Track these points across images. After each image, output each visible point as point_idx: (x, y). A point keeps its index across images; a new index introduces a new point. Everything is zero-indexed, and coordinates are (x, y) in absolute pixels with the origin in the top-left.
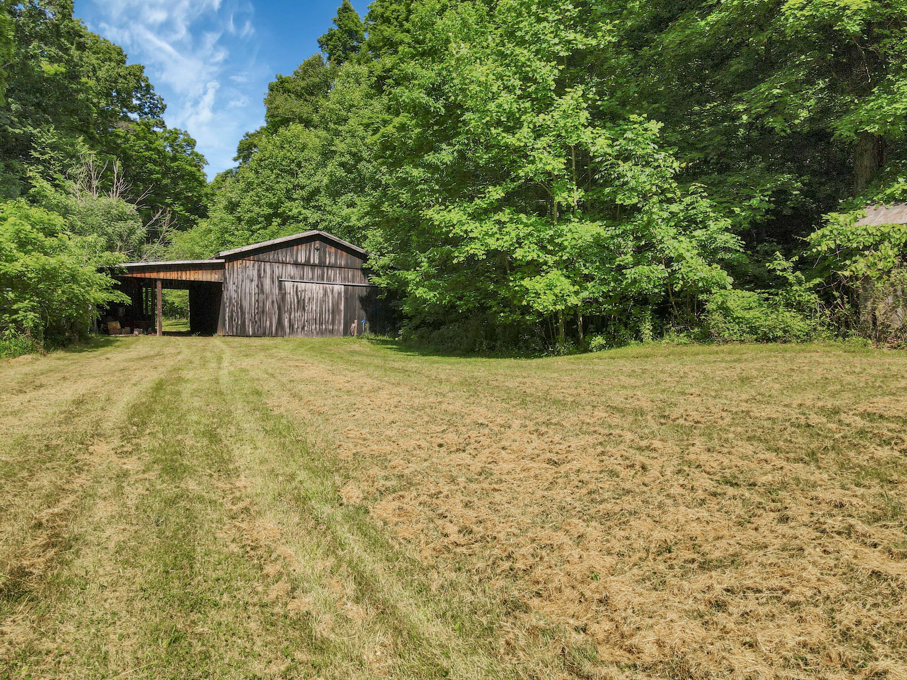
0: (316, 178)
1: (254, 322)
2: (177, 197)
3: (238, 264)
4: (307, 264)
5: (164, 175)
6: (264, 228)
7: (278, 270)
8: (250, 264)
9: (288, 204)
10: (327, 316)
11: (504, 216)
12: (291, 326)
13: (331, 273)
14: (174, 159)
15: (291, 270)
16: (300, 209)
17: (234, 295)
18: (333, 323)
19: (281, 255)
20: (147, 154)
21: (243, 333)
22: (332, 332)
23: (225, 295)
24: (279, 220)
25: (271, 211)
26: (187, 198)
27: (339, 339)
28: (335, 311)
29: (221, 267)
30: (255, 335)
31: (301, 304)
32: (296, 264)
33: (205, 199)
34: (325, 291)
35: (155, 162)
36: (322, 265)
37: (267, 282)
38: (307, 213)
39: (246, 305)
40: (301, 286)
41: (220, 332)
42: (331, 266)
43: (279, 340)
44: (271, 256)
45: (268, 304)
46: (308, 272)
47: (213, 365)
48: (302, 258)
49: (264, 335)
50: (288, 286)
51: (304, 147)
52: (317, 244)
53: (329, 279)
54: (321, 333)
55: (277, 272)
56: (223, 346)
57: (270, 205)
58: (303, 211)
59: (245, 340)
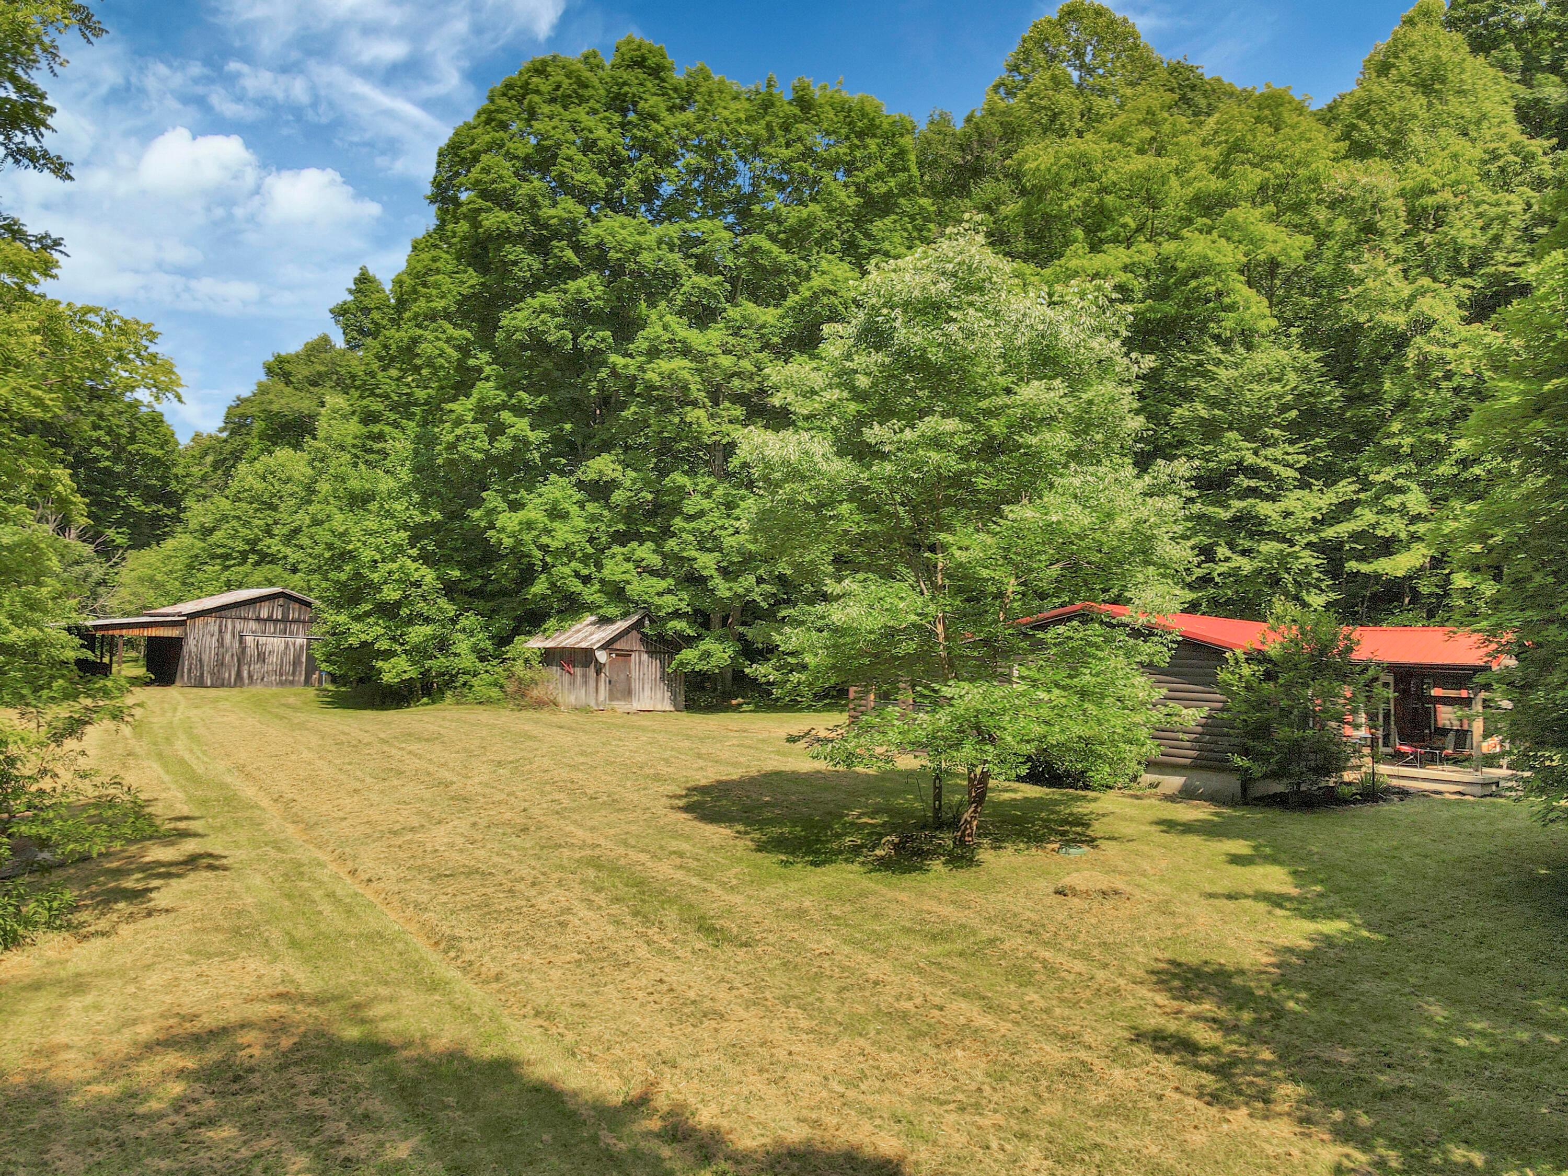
0: (299, 516)
1: (212, 674)
2: (132, 487)
3: (199, 621)
4: (270, 619)
5: (116, 459)
6: (240, 564)
7: (239, 625)
8: (211, 620)
9: (268, 541)
10: (288, 668)
11: (371, 620)
12: (250, 677)
13: (294, 627)
14: (132, 439)
15: (253, 625)
16: (280, 547)
17: (194, 649)
18: (294, 674)
19: (243, 612)
20: (95, 434)
21: (201, 684)
22: (292, 683)
23: (185, 649)
24: (256, 557)
25: (247, 547)
26: (147, 486)
27: (300, 689)
28: (296, 663)
29: (182, 623)
30: (213, 686)
31: (262, 657)
32: (258, 619)
33: (174, 482)
34: (287, 644)
35: (105, 446)
36: (285, 620)
37: (228, 637)
38: (288, 551)
39: (205, 658)
40: (262, 640)
41: (178, 683)
42: (294, 621)
43: (236, 691)
44: (233, 612)
45: (227, 658)
46: (270, 627)
47: (169, 714)
48: (264, 614)
49: (223, 685)
50: (249, 640)
51: (289, 480)
52: (281, 601)
53: (291, 633)
54: (281, 683)
55: (238, 627)
56: (180, 697)
57: (248, 542)
58: (283, 549)
59: (202, 691)
